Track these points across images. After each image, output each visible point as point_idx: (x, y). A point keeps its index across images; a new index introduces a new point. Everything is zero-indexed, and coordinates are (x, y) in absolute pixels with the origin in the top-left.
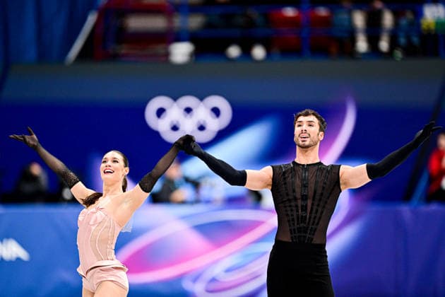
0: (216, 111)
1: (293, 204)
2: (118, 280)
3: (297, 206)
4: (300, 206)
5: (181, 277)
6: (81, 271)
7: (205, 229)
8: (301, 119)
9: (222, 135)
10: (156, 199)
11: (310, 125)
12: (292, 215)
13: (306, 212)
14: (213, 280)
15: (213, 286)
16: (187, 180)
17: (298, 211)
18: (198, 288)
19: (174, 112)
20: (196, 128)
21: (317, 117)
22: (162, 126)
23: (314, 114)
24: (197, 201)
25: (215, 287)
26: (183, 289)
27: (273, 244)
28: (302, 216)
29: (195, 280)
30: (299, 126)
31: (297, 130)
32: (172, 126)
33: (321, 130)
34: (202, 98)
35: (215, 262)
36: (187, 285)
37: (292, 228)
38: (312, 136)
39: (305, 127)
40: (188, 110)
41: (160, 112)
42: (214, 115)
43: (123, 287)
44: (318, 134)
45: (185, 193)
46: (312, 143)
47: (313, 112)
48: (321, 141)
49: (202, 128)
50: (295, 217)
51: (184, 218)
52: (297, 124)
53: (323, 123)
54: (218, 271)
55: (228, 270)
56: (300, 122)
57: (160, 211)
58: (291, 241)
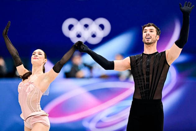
0: (102, 27)
1: (142, 78)
2: (44, 122)
3: (144, 79)
4: (145, 78)
5: (82, 120)
6: (22, 116)
7: (95, 93)
8: (146, 28)
9: (105, 40)
10: (68, 76)
11: (151, 32)
12: (142, 84)
13: (149, 82)
14: (100, 121)
15: (99, 125)
16: (85, 65)
17: (144, 82)
18: (91, 126)
19: (79, 27)
20: (90, 36)
21: (155, 27)
22: (72, 35)
23: (153, 25)
24: (91, 77)
25: (101, 125)
26: (83, 126)
27: (132, 101)
28: (147, 84)
29: (90, 121)
30: (145, 32)
31: (144, 35)
32: (77, 34)
33: (157, 34)
34: (94, 19)
35: (101, 111)
36: (86, 124)
37: (142, 91)
38: (152, 37)
39: (148, 32)
40: (86, 26)
41: (71, 27)
42: (101, 29)
43: (47, 126)
44: (156, 37)
45: (84, 72)
46: (153, 41)
47: (153, 24)
48: (158, 40)
49: (94, 36)
50: (143, 85)
51: (84, 86)
52: (144, 31)
53: (159, 30)
54: (102, 116)
55: (108, 116)
56: (145, 30)
57: (70, 83)
58: (141, 99)
